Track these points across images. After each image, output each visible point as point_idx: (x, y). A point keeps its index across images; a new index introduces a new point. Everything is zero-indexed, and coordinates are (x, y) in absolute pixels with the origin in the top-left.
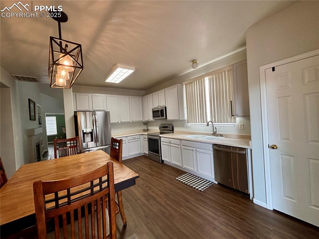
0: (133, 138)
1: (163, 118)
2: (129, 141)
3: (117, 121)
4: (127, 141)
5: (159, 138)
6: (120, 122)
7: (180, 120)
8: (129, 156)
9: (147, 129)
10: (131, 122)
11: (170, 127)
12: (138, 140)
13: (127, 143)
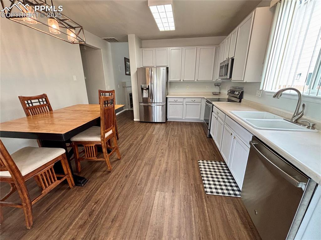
0: (192, 101)
1: (226, 77)
2: (187, 103)
3: (179, 80)
4: (184, 103)
5: (211, 105)
6: (182, 81)
7: (245, 82)
8: (185, 119)
9: (220, 93)
10: (196, 81)
11: (237, 93)
12: (198, 104)
13: (184, 104)
